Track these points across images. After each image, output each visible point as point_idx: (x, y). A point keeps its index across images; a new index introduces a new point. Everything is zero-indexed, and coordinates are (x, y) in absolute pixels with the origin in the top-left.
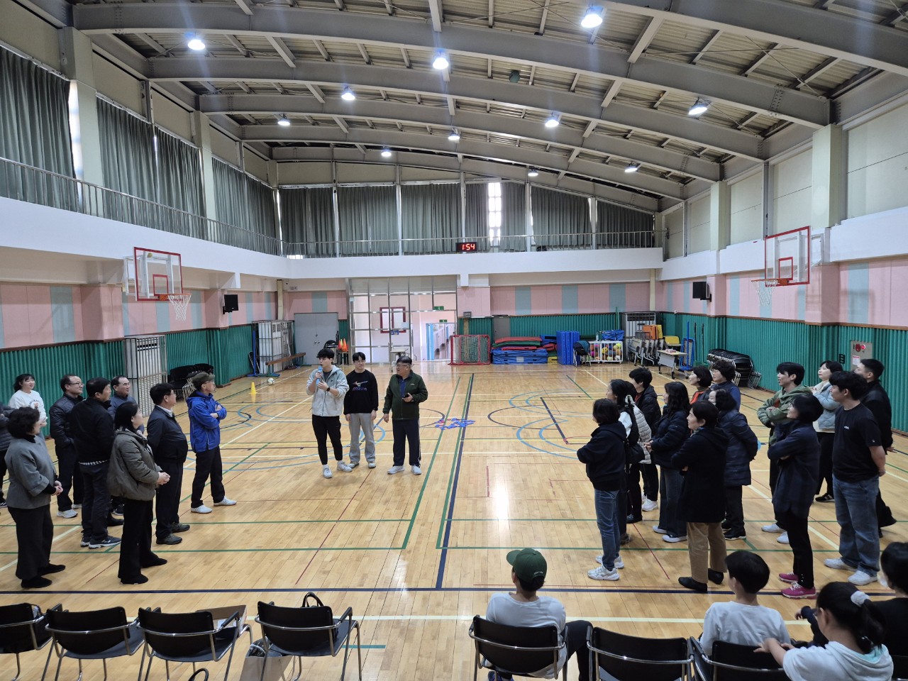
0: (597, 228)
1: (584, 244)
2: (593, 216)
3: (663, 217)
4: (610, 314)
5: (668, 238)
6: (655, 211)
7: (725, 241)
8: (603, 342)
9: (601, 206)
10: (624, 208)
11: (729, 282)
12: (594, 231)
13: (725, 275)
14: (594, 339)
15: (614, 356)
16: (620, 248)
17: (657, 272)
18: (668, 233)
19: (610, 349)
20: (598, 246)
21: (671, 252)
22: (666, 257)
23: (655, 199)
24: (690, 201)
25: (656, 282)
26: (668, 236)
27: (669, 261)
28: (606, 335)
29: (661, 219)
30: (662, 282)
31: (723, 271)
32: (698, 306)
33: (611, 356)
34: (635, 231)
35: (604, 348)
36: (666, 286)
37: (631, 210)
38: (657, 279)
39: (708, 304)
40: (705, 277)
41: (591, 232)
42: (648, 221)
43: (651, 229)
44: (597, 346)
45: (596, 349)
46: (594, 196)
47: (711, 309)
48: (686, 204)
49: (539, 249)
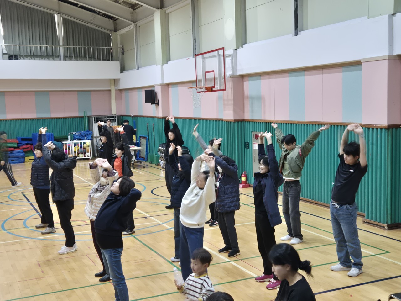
0: (63, 41)
1: (53, 55)
2: (60, 31)
3: (119, 36)
4: (80, 117)
5: (123, 54)
6: (111, 31)
7: (167, 58)
8: (75, 141)
9: (66, 23)
10: (86, 26)
11: (171, 90)
12: (61, 44)
13: (168, 85)
14: (67, 139)
15: (85, 153)
16: (84, 60)
17: (116, 82)
18: (123, 50)
19: (81, 147)
20: (66, 58)
21: (127, 66)
22: (123, 69)
23: (111, 20)
24: (139, 24)
25: (116, 90)
26: (123, 52)
27: (125, 73)
28: (77, 136)
29: (116, 37)
30: (121, 90)
31: (166, 82)
32: (149, 110)
33: (82, 153)
34: (96, 46)
35: (76, 147)
36: (124, 94)
37: (92, 28)
38: (116, 88)
39: (156, 107)
40: (153, 86)
41: (59, 45)
42: (107, 39)
43: (109, 45)
44: (69, 145)
45: (69, 148)
46: (59, 13)
47: (159, 112)
48: (136, 26)
49: (10, 57)
